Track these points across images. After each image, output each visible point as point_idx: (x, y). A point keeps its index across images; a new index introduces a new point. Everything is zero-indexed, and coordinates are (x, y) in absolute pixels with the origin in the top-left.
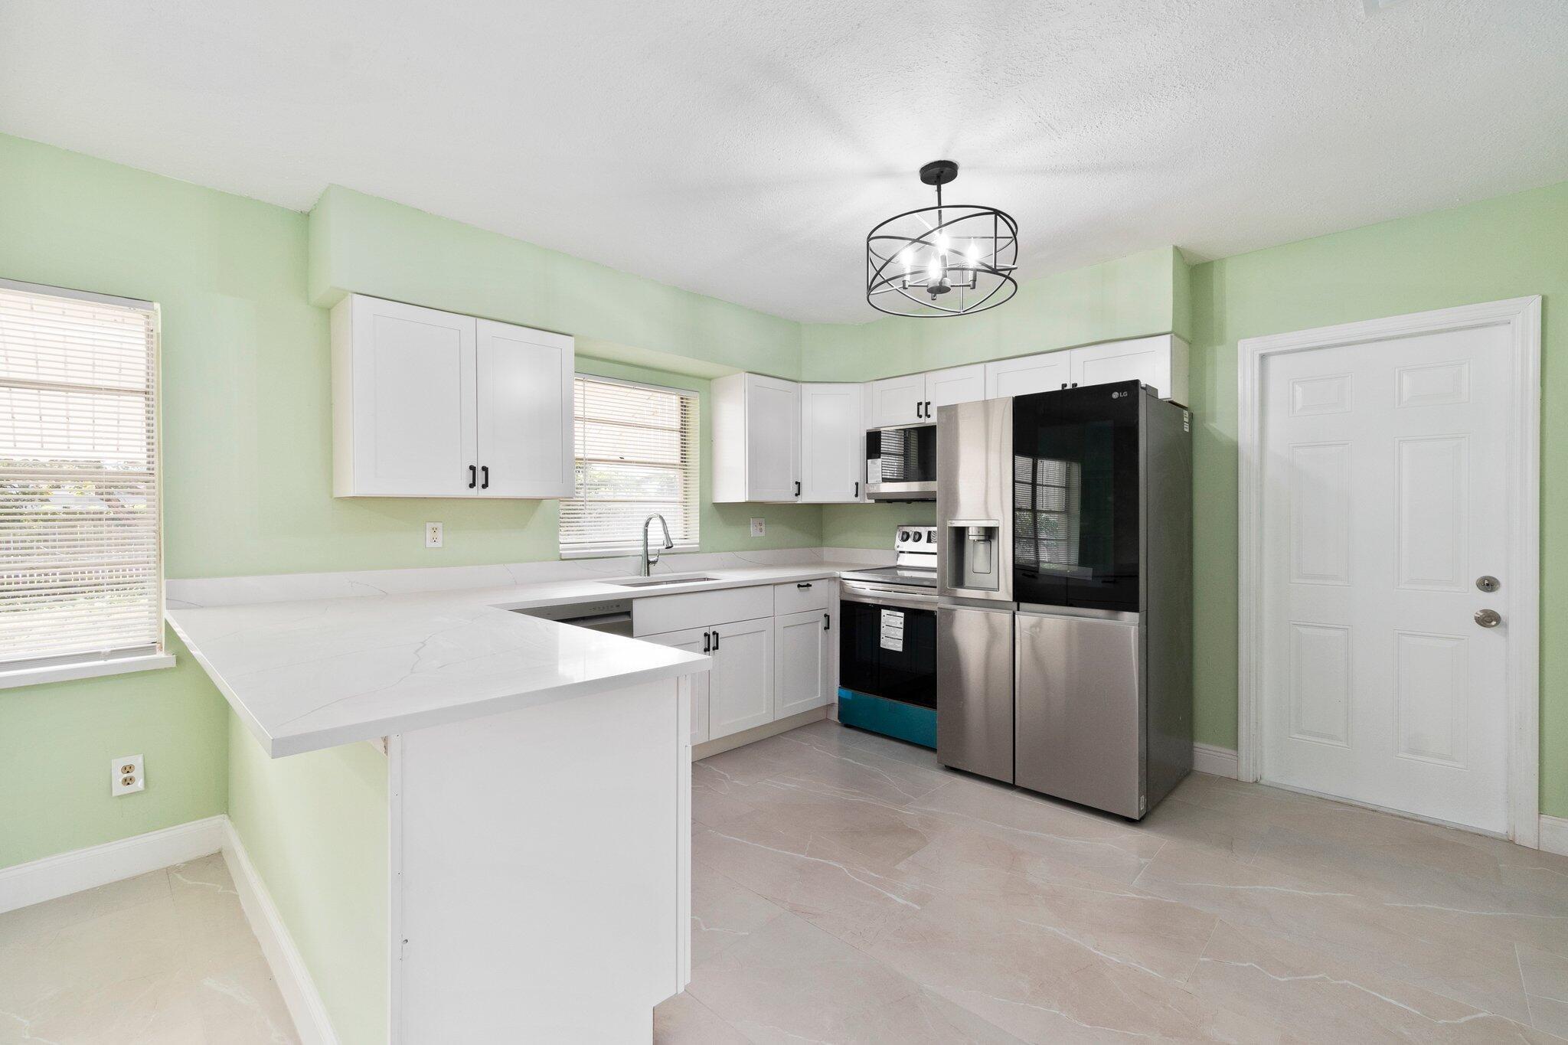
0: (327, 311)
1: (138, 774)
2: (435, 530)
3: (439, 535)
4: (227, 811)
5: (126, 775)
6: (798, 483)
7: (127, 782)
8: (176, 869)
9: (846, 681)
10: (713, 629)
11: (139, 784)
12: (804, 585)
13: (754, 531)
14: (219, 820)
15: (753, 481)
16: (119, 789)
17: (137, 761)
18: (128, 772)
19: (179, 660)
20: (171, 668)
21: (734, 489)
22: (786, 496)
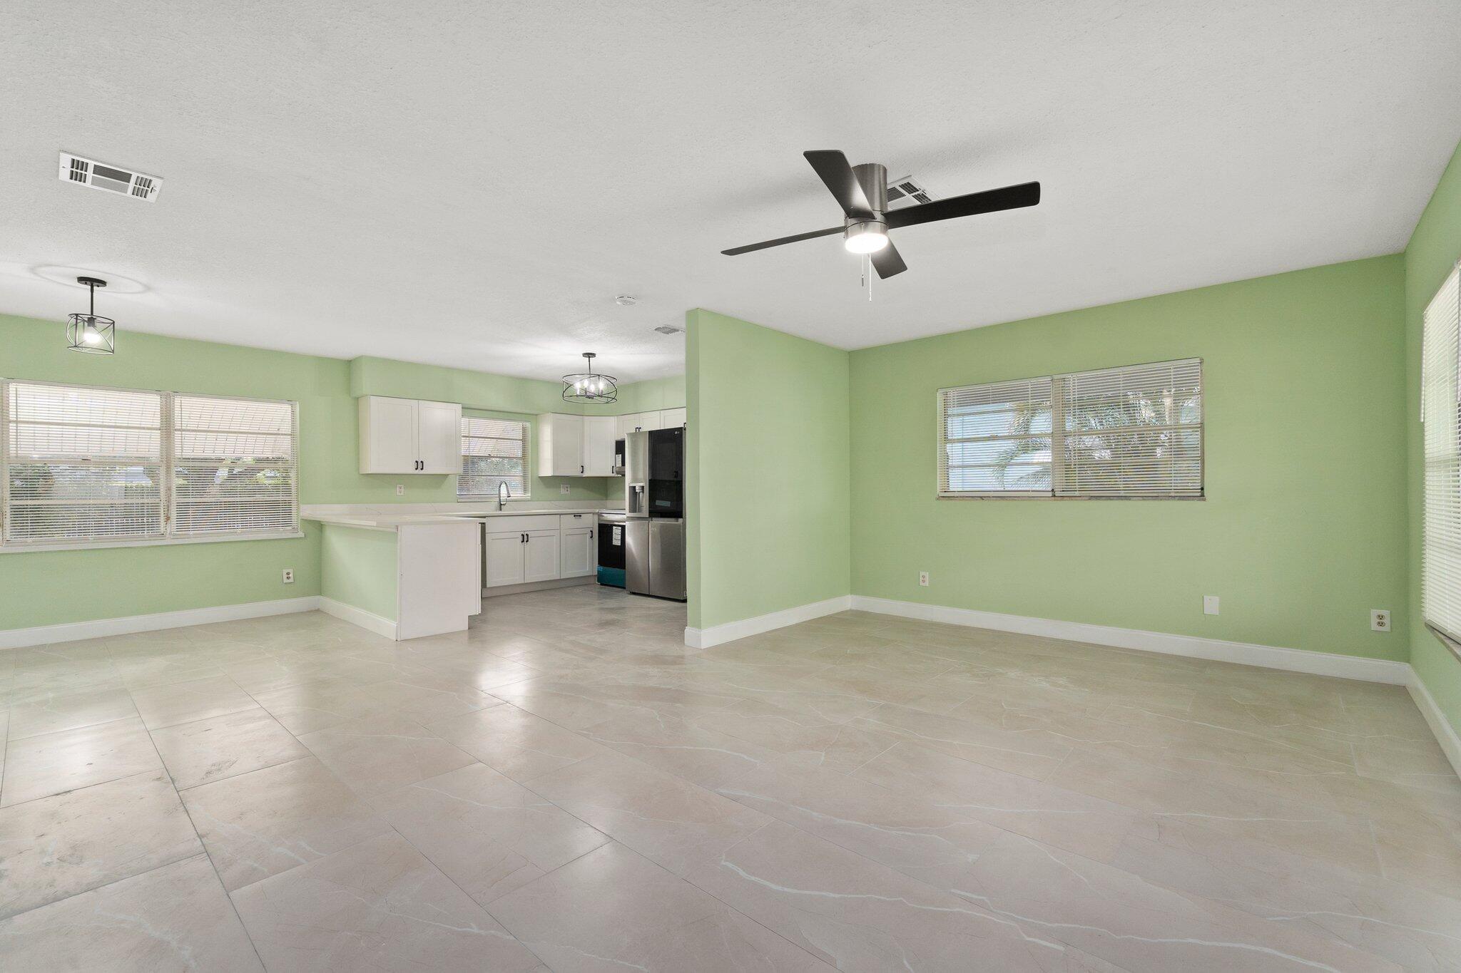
0: (357, 399)
1: (291, 575)
2: (400, 488)
3: (403, 490)
6: (582, 467)
7: (288, 578)
8: (305, 612)
9: (601, 563)
10: (526, 533)
11: (292, 580)
12: (578, 515)
13: (563, 491)
14: (318, 597)
15: (555, 466)
16: (286, 581)
17: (291, 571)
18: (288, 575)
19: (305, 535)
20: (303, 537)
21: (547, 470)
22: (577, 473)
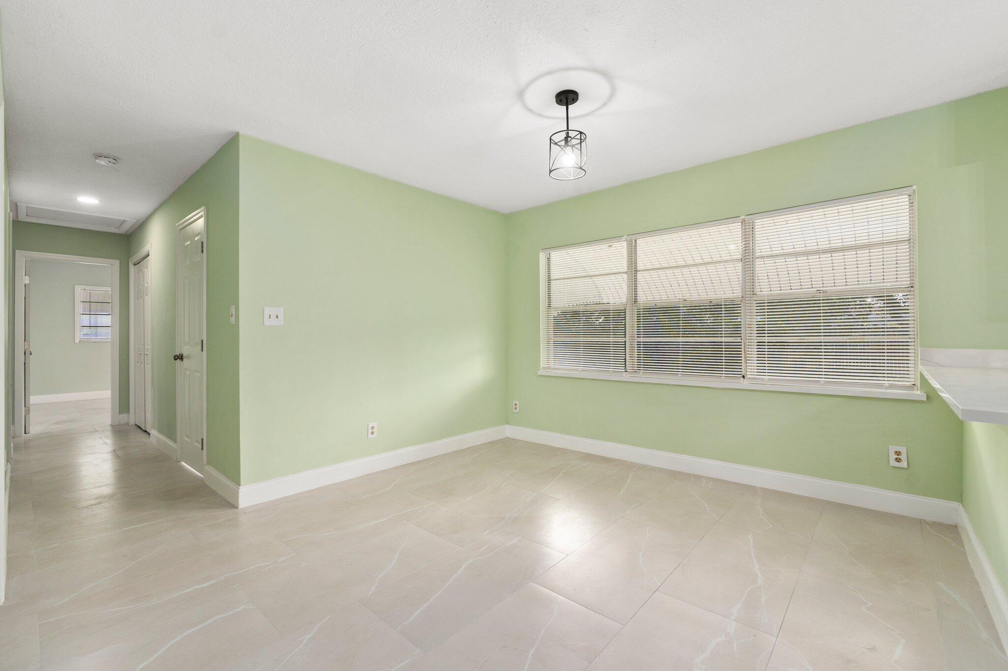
1: (903, 457)
4: (962, 502)
5: (896, 456)
7: (898, 460)
8: (927, 523)
11: (904, 464)
14: (955, 505)
16: (893, 463)
17: (903, 450)
18: (898, 455)
19: (928, 397)
20: (923, 401)
